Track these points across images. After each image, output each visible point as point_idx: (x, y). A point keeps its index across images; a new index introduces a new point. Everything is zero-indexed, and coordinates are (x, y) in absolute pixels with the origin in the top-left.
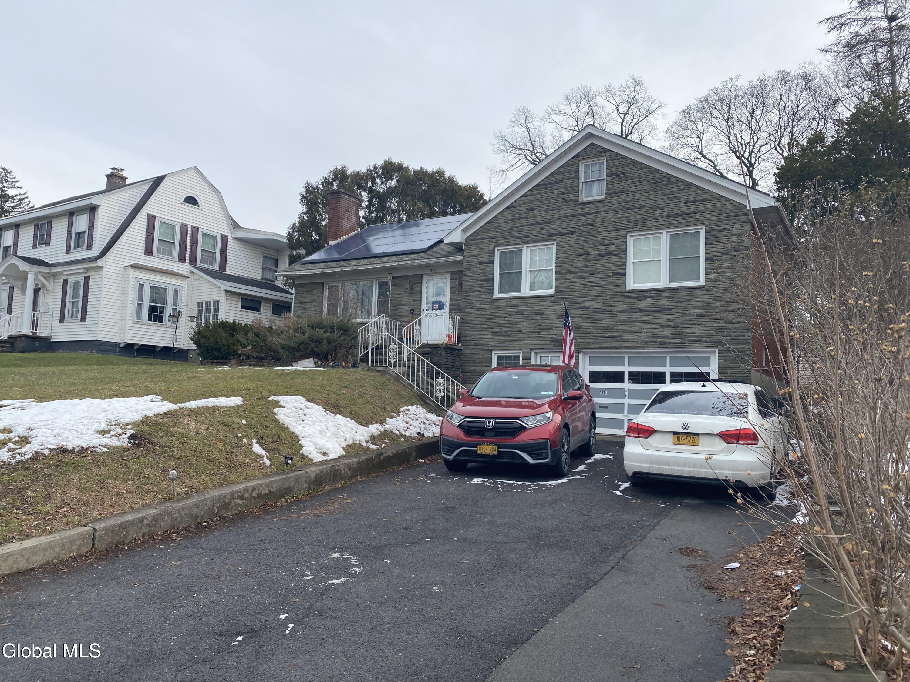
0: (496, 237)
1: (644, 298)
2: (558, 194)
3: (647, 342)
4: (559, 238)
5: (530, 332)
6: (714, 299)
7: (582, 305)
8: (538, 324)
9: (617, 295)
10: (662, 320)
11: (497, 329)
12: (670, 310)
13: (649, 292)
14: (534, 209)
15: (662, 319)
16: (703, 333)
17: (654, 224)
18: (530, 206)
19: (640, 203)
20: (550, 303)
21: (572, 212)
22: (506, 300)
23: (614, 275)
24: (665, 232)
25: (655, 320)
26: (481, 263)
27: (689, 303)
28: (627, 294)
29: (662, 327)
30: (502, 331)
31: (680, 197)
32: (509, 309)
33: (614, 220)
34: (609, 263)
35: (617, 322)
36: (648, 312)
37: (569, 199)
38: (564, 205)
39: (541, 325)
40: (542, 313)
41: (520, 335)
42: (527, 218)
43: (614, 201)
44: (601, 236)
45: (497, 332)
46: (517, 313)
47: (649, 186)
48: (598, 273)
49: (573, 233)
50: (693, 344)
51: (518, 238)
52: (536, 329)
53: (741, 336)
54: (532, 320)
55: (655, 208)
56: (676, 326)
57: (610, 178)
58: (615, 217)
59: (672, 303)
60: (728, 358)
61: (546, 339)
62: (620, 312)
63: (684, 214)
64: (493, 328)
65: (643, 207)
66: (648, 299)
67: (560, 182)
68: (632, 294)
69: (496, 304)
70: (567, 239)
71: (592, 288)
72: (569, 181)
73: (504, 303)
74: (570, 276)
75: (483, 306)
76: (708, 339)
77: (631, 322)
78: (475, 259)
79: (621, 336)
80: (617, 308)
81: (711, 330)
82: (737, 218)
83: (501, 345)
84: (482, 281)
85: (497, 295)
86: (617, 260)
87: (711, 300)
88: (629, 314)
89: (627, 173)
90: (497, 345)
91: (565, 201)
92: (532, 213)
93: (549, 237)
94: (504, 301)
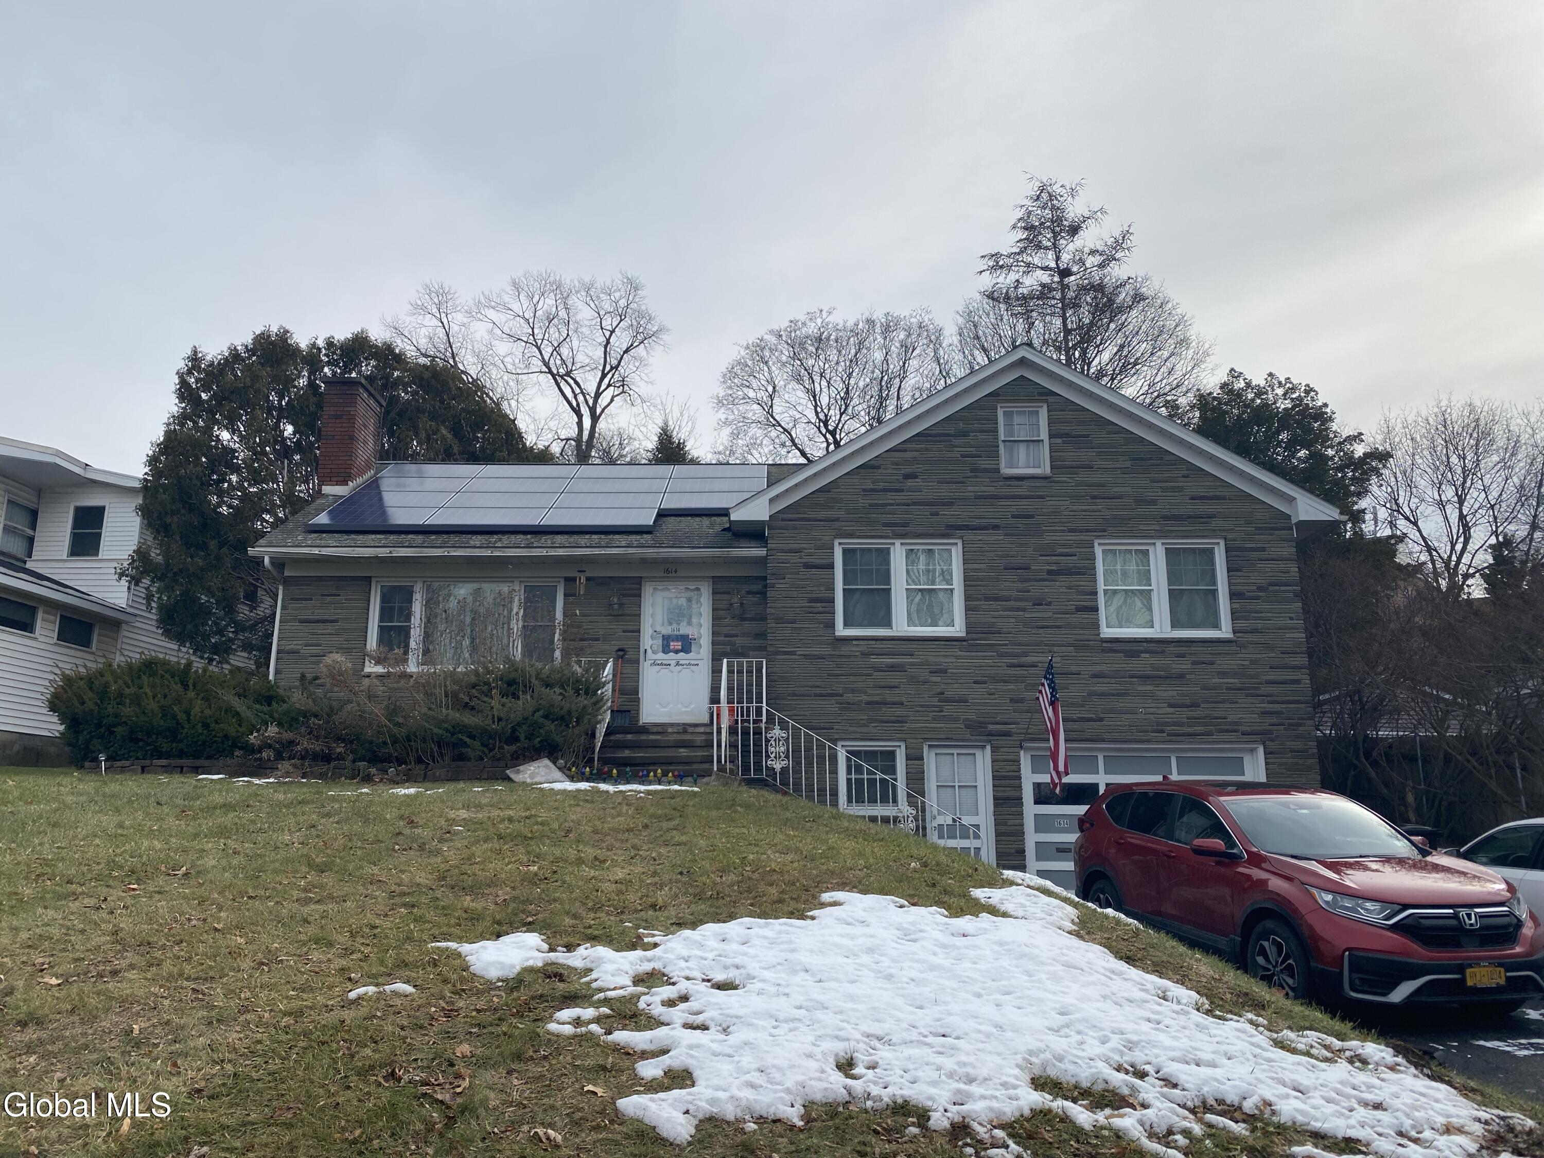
0: (837, 520)
1: (1135, 654)
2: (962, 456)
3: (1147, 731)
4: (969, 535)
5: (922, 706)
6: (1253, 662)
7: (1024, 660)
8: (938, 690)
9: (1088, 646)
10: (1171, 693)
11: (849, 697)
12: (1181, 676)
13: (1145, 644)
14: (915, 477)
15: (1169, 692)
16: (1241, 718)
17: (1142, 527)
18: (908, 470)
19: (1115, 489)
20: (960, 653)
21: (990, 490)
22: (866, 642)
23: (1079, 609)
24: (1159, 543)
25: (1158, 693)
26: (807, 566)
27: (1212, 666)
28: (1105, 645)
29: (1171, 706)
30: (861, 701)
31: (1180, 489)
32: (874, 660)
33: (1071, 513)
34: (1068, 587)
35: (1091, 694)
36: (1145, 678)
37: (983, 466)
38: (976, 477)
39: (943, 694)
40: (944, 671)
41: (899, 712)
42: (902, 491)
43: (1069, 480)
44: (1048, 538)
45: (849, 704)
46: (892, 668)
47: (1128, 464)
48: (1049, 604)
49: (996, 527)
50: (1226, 736)
51: (885, 525)
52: (935, 701)
53: (1301, 725)
54: (925, 682)
55: (1141, 501)
56: (1195, 705)
57: (1059, 441)
58: (1074, 508)
59: (1185, 665)
60: (1284, 760)
61: (956, 720)
62: (1095, 676)
63: (1190, 517)
64: (842, 696)
65: (1121, 497)
66: (1143, 655)
67: (964, 434)
68: (1114, 645)
69: (845, 649)
70: (986, 538)
71: (1041, 631)
72: (982, 436)
73: (863, 647)
74: (995, 605)
75: (815, 650)
76: (1249, 729)
77: (1118, 695)
78: (794, 558)
79: (1101, 720)
80: (1090, 668)
81: (1253, 713)
82: (1276, 532)
83: (859, 730)
84: (812, 600)
85: (841, 630)
86: (1083, 583)
87: (1247, 663)
88: (1113, 680)
89: (1088, 436)
90: (851, 729)
91: (975, 470)
92: (910, 483)
93: (949, 531)
94: (862, 642)
